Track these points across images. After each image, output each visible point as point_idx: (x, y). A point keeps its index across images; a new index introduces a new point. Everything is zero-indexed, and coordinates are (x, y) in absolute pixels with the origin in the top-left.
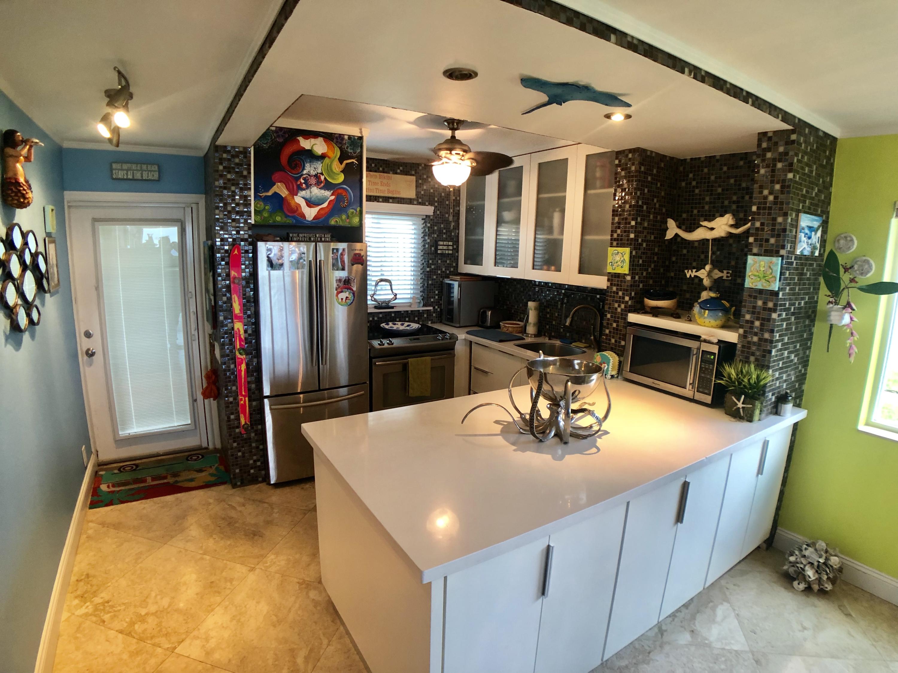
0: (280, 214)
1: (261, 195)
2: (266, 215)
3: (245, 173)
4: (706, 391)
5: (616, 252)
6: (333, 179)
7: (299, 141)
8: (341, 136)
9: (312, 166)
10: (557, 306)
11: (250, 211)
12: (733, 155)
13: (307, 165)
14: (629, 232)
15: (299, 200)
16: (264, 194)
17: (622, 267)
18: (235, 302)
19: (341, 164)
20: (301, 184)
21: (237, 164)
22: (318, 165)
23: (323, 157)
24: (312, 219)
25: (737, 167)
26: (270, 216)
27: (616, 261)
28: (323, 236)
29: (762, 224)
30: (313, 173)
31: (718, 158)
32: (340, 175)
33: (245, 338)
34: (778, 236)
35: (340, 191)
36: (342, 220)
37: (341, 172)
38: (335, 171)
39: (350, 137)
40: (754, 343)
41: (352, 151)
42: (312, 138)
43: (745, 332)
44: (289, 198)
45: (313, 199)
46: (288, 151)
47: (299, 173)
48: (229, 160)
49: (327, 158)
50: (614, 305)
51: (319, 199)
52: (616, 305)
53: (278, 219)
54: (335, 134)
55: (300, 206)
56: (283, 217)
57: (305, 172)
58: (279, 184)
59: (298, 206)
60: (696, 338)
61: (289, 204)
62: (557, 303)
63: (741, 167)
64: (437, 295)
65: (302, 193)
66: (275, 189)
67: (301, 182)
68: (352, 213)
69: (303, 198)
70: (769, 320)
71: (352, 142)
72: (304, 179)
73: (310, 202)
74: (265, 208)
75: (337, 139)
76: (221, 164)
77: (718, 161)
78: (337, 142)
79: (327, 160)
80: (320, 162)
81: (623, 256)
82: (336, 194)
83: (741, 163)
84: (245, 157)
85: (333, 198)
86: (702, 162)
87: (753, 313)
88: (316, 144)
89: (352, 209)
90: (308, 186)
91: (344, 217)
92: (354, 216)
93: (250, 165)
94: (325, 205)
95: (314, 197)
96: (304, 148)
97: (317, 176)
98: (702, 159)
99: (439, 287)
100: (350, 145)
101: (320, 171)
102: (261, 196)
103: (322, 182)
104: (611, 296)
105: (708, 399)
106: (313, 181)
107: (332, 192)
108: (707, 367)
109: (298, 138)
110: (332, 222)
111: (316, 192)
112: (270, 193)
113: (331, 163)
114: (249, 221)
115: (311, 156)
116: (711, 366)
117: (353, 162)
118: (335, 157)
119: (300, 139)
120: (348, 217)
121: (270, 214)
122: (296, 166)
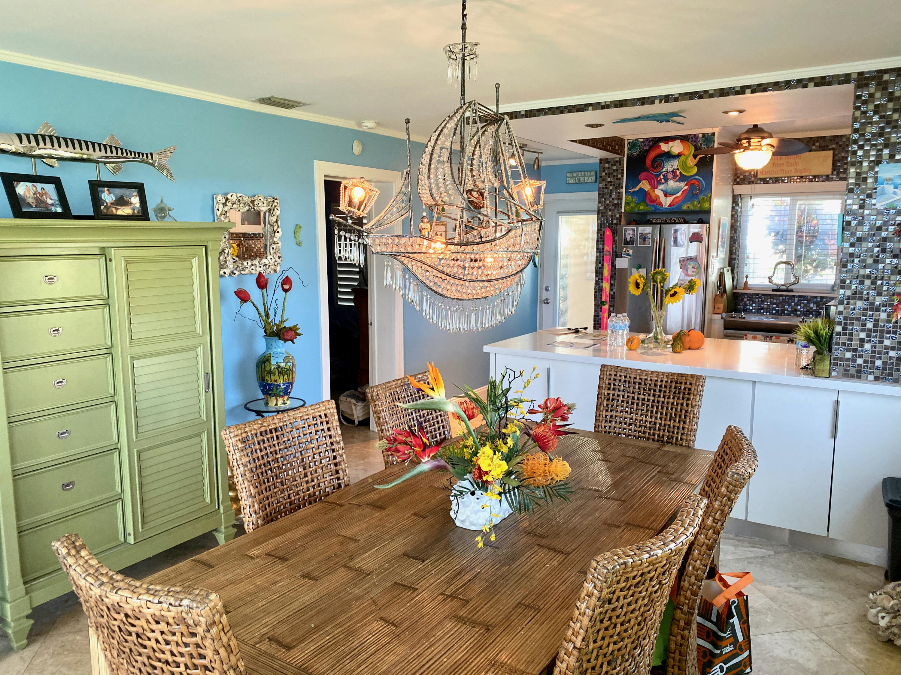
0: (643, 204)
2: (632, 205)
3: (619, 176)
6: (688, 172)
7: (660, 146)
8: (696, 136)
9: (670, 164)
11: (622, 204)
13: (667, 164)
15: (658, 192)
16: (632, 190)
19: (695, 158)
20: (661, 179)
21: (614, 170)
22: (675, 163)
23: (679, 155)
24: (668, 206)
26: (636, 206)
28: (677, 219)
30: (670, 169)
32: (693, 169)
35: (693, 182)
36: (693, 205)
37: (695, 165)
38: (689, 165)
39: (704, 135)
41: (704, 147)
42: (671, 142)
44: (651, 192)
45: (669, 190)
46: (652, 155)
47: (659, 171)
48: (609, 168)
49: (682, 156)
51: (674, 190)
53: (642, 207)
54: (691, 135)
56: (646, 206)
57: (664, 170)
58: (644, 181)
59: (658, 197)
61: (650, 196)
65: (662, 187)
66: (641, 185)
68: (703, 199)
69: (661, 190)
71: (706, 138)
72: (663, 175)
73: (667, 193)
74: (632, 201)
75: (692, 139)
76: (604, 171)
78: (692, 141)
79: (682, 158)
80: (676, 160)
82: (689, 184)
84: (620, 165)
85: (686, 187)
88: (674, 146)
90: (666, 180)
91: (696, 203)
92: (705, 202)
93: (623, 170)
94: (680, 194)
95: (671, 188)
96: (664, 151)
97: (673, 172)
100: (704, 142)
101: (676, 167)
102: (630, 192)
103: (677, 176)
106: (670, 175)
107: (685, 183)
109: (660, 144)
111: (672, 184)
112: (636, 189)
113: (687, 159)
115: (669, 156)
118: (690, 154)
119: (662, 144)
120: (699, 203)
121: (637, 204)
122: (657, 166)
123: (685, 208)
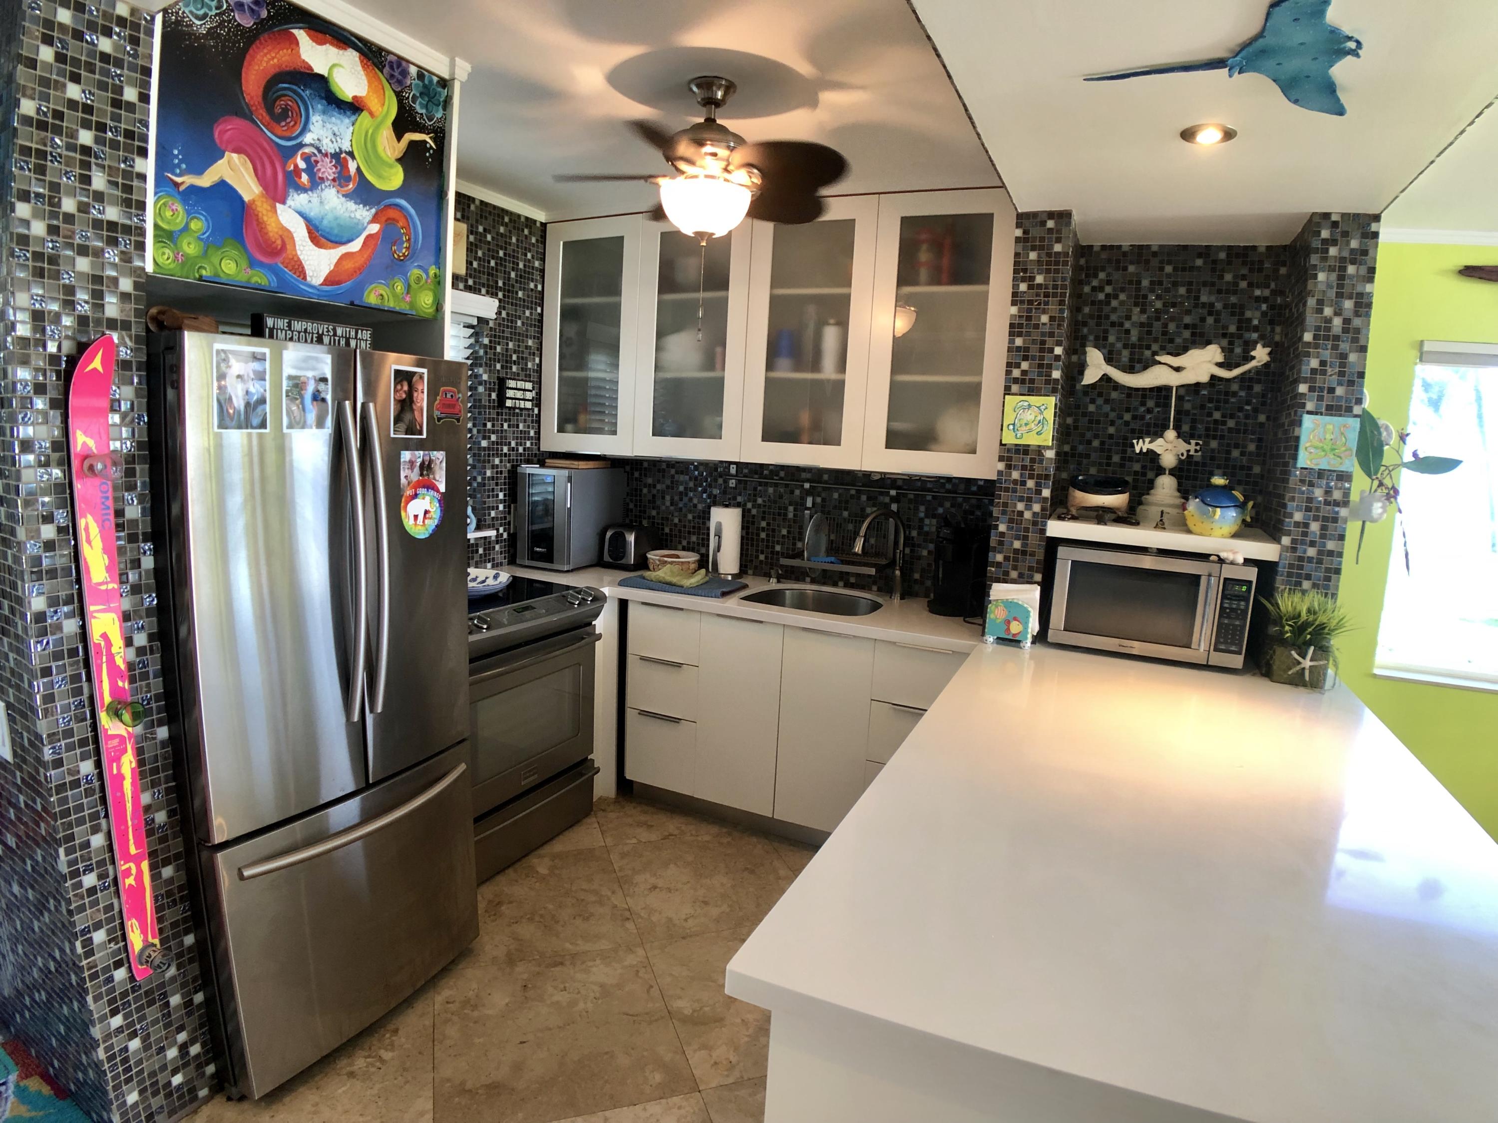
0: (234, 253)
1: (179, 180)
2: (190, 247)
3: (129, 93)
4: (1233, 648)
5: (1026, 404)
6: (380, 177)
7: (297, 43)
8: (402, 62)
9: (328, 126)
10: (786, 515)
11: (142, 232)
12: (1185, 247)
13: (315, 121)
14: (1050, 366)
15: (289, 218)
16: (188, 180)
17: (1039, 433)
18: (89, 542)
19: (399, 138)
20: (297, 171)
22: (342, 128)
23: (354, 107)
24: (321, 280)
25: (1192, 268)
26: (205, 255)
27: (1024, 422)
28: (353, 333)
29: (1323, 363)
30: (329, 147)
31: (1155, 249)
32: (393, 171)
33: (131, 666)
34: (1351, 383)
35: (392, 213)
36: (395, 295)
37: (399, 160)
38: (382, 154)
39: (422, 74)
40: (1310, 559)
41: (424, 111)
42: (332, 44)
43: (1294, 541)
44: (262, 208)
45: (325, 222)
47: (290, 139)
49: (365, 114)
50: (1015, 506)
51: (339, 225)
52: (1020, 506)
53: (228, 267)
54: (389, 52)
55: (293, 238)
56: (244, 264)
57: (308, 138)
58: (235, 156)
59: (287, 237)
60: (1203, 557)
61: (261, 226)
62: (786, 509)
63: (1199, 268)
64: (501, 501)
65: (298, 200)
66: (222, 170)
67: (296, 166)
68: (419, 279)
69: (301, 214)
70: (1335, 520)
71: (425, 86)
72: (307, 158)
73: (317, 229)
74: (186, 228)
75: (392, 68)
77: (1155, 254)
78: (392, 76)
80: (347, 121)
81: (1041, 413)
82: (384, 219)
83: (1199, 262)
85: (375, 228)
86: (1125, 254)
87: (1308, 509)
88: (340, 66)
89: (420, 267)
90: (316, 182)
91: (399, 287)
92: (422, 289)
94: (355, 246)
95: (330, 217)
96: (310, 68)
97: (339, 159)
98: (1124, 249)
99: (505, 484)
100: (421, 94)
101: (346, 147)
102: (177, 185)
103: (348, 179)
104: (1007, 490)
105: (1238, 661)
106: (327, 169)
107: (373, 211)
108: (1234, 606)
109: (295, 31)
110: (371, 298)
111: (334, 203)
112: (206, 180)
113: (377, 128)
114: (137, 263)
116: (1243, 603)
117: (425, 142)
119: (301, 35)
120: (408, 288)
121: (209, 248)
122: (285, 113)
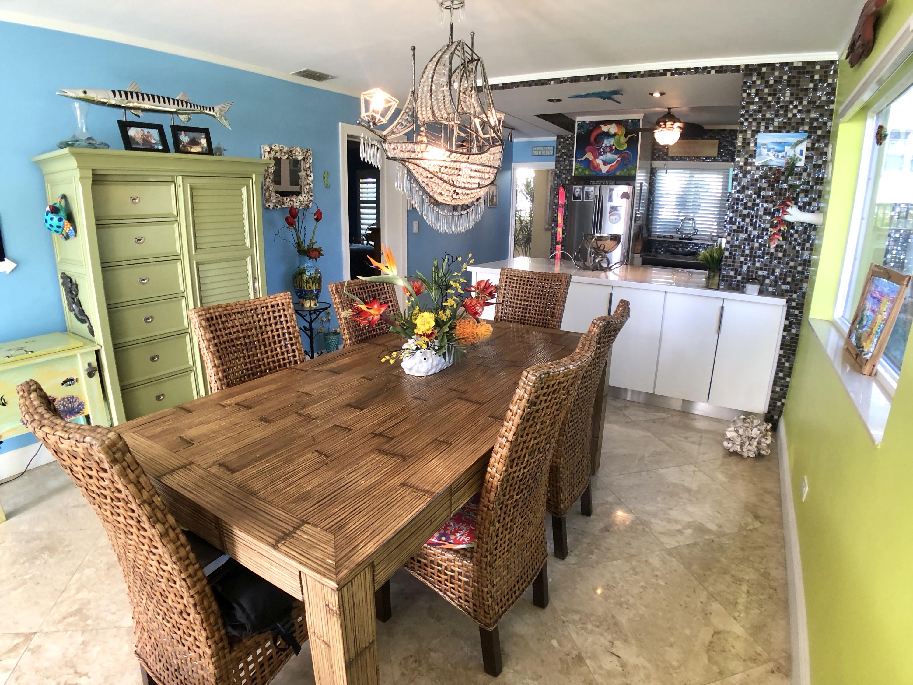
0: (588, 170)
1: (579, 160)
2: (580, 170)
3: (571, 149)
6: (621, 147)
7: (601, 127)
8: (627, 121)
9: (608, 141)
11: (572, 169)
13: (605, 141)
15: (599, 161)
19: (626, 138)
21: (567, 144)
22: (612, 140)
23: (615, 135)
24: (605, 172)
28: (610, 182)
30: (608, 145)
32: (625, 145)
35: (624, 155)
36: (624, 172)
37: (626, 142)
38: (622, 143)
39: (632, 121)
41: (632, 129)
42: (609, 124)
44: (594, 161)
45: (607, 160)
46: (594, 134)
47: (600, 146)
48: (563, 142)
49: (617, 135)
51: (611, 160)
53: (587, 172)
54: (623, 120)
56: (590, 171)
57: (604, 145)
58: (589, 153)
59: (598, 165)
61: (593, 164)
65: (601, 157)
66: (586, 156)
67: (601, 151)
68: (631, 168)
69: (601, 160)
71: (633, 123)
72: (603, 149)
73: (605, 162)
74: (580, 167)
75: (624, 123)
76: (560, 145)
78: (624, 125)
79: (617, 137)
80: (613, 138)
82: (622, 156)
84: (572, 140)
85: (619, 159)
88: (611, 128)
89: (631, 165)
90: (605, 153)
91: (625, 170)
92: (632, 171)
93: (574, 144)
94: (614, 163)
96: (604, 131)
97: (610, 147)
100: (633, 125)
101: (612, 143)
103: (613, 150)
106: (608, 149)
107: (619, 155)
111: (609, 156)
112: (584, 158)
113: (620, 137)
114: (571, 174)
115: (607, 135)
117: (633, 135)
118: (623, 134)
119: (602, 126)
120: (628, 170)
121: (583, 170)
122: (599, 142)
123: (618, 174)
